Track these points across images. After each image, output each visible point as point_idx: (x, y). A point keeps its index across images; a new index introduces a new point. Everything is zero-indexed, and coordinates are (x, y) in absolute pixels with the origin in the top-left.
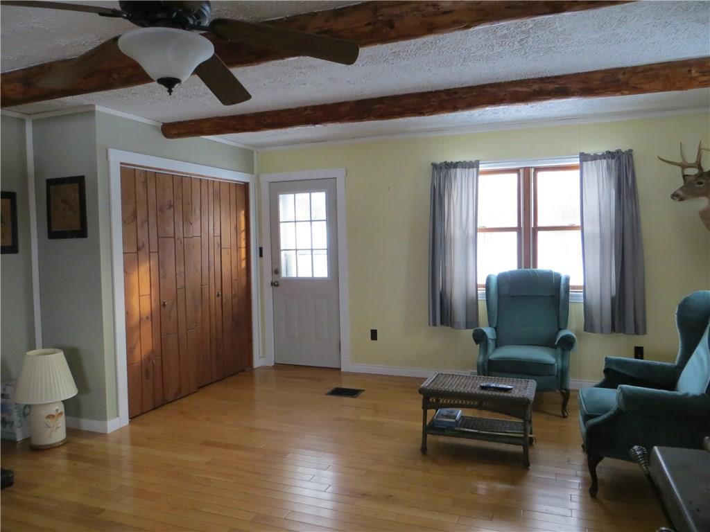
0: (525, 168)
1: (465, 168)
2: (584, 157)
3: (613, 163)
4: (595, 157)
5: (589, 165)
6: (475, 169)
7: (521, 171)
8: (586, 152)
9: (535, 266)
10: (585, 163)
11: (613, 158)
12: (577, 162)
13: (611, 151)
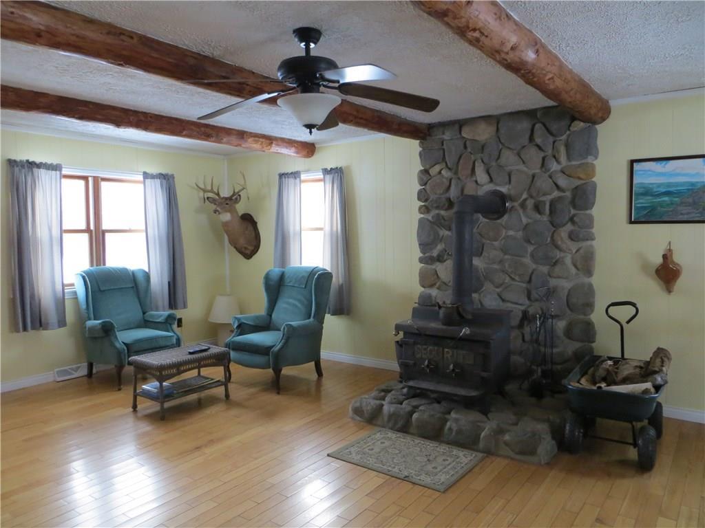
0: (94, 177)
1: (49, 169)
2: (146, 176)
3: (164, 182)
4: (153, 177)
5: (148, 181)
6: (58, 172)
7: (91, 180)
8: (148, 171)
9: (104, 264)
10: (146, 180)
11: (165, 179)
12: (141, 178)
13: (163, 173)
